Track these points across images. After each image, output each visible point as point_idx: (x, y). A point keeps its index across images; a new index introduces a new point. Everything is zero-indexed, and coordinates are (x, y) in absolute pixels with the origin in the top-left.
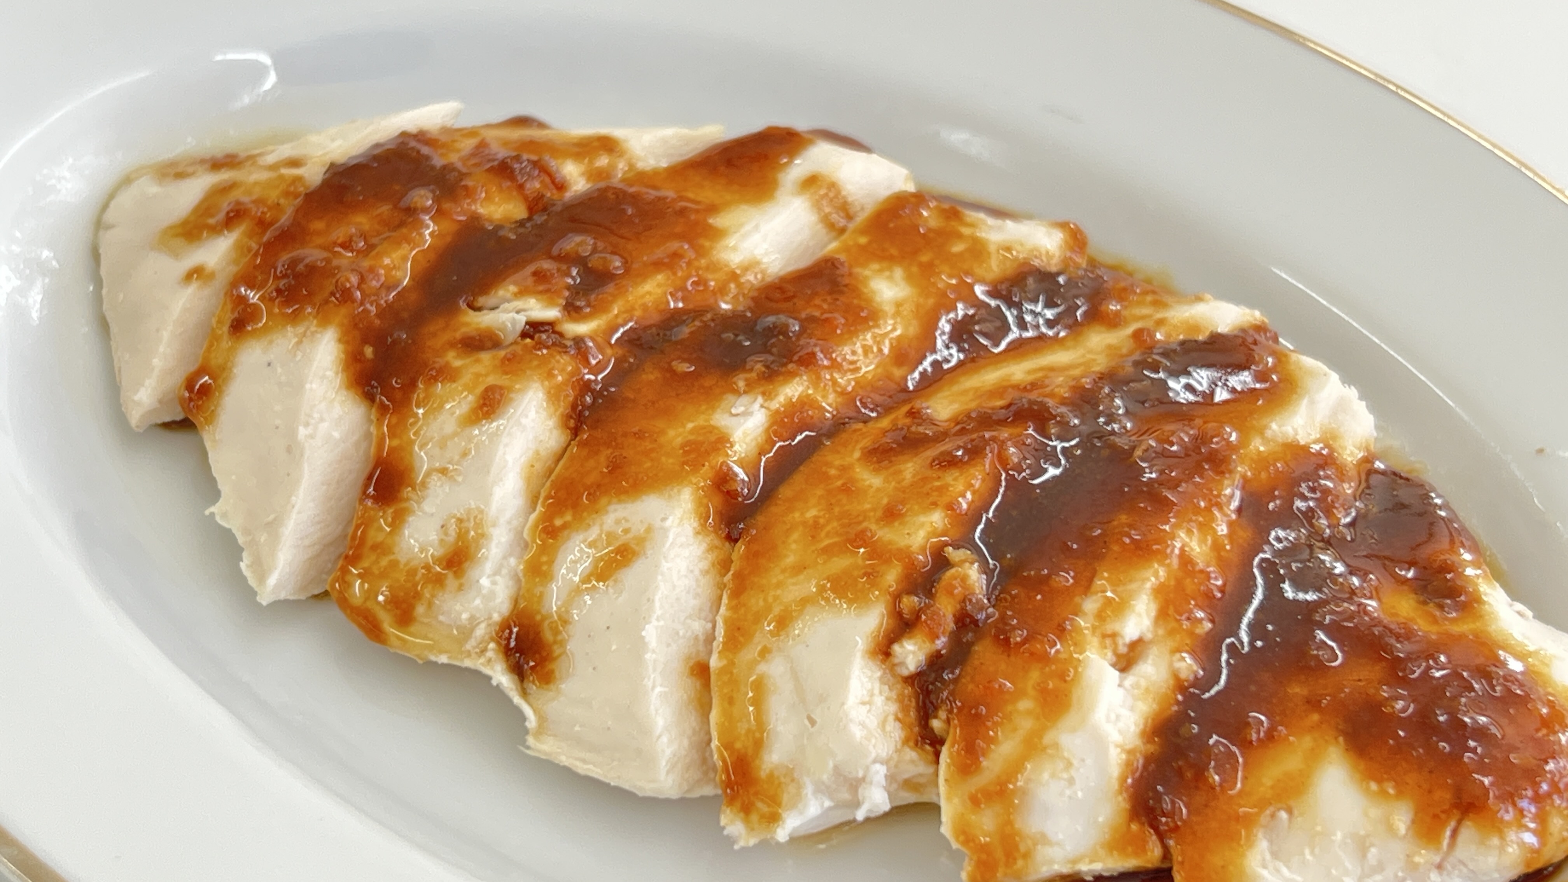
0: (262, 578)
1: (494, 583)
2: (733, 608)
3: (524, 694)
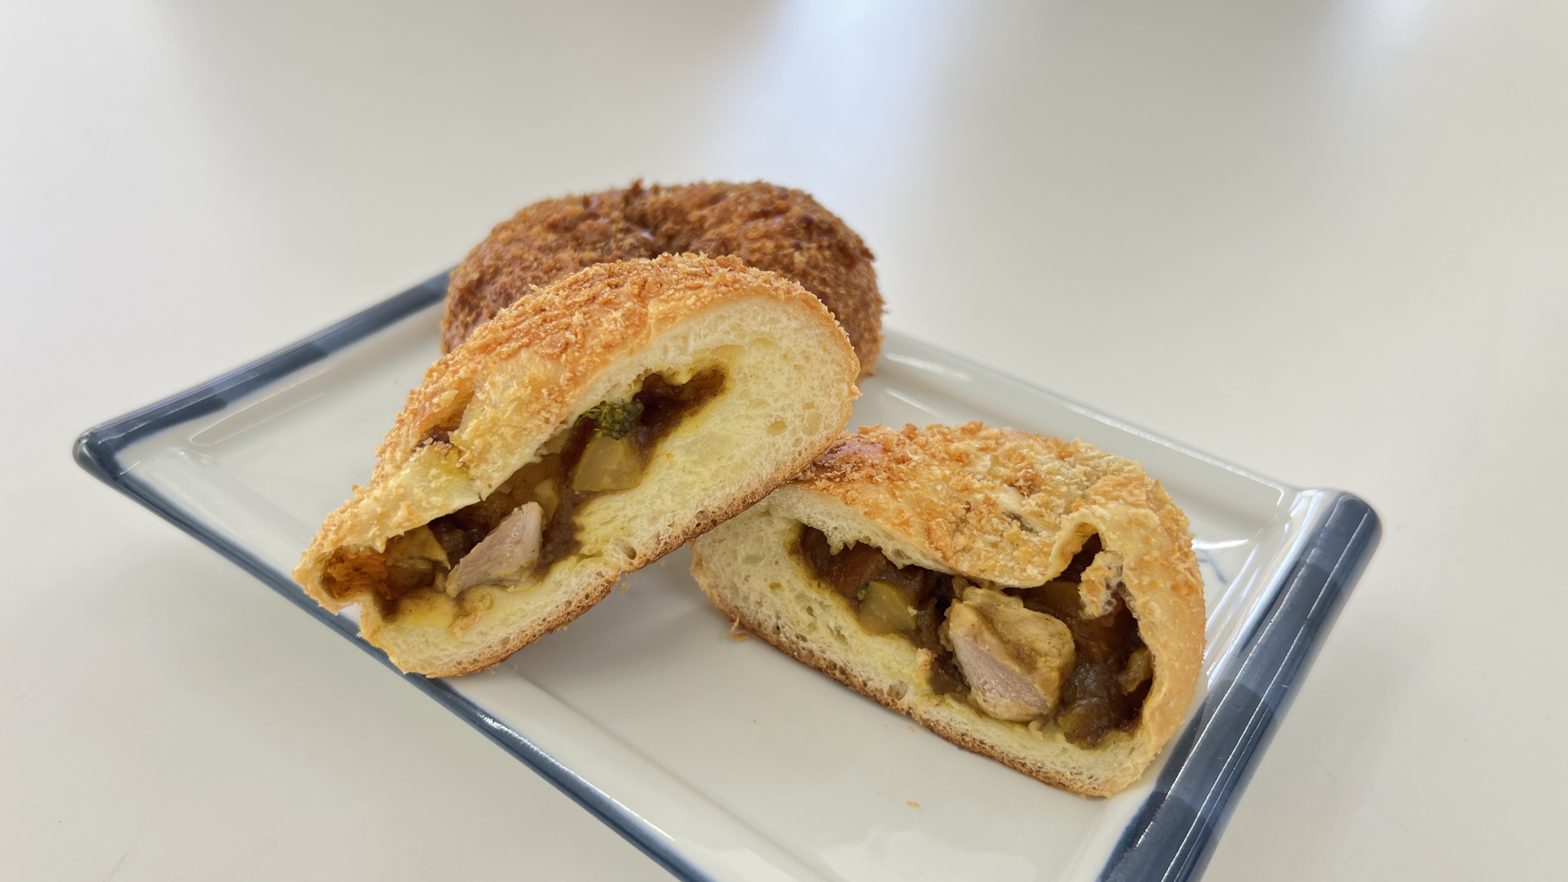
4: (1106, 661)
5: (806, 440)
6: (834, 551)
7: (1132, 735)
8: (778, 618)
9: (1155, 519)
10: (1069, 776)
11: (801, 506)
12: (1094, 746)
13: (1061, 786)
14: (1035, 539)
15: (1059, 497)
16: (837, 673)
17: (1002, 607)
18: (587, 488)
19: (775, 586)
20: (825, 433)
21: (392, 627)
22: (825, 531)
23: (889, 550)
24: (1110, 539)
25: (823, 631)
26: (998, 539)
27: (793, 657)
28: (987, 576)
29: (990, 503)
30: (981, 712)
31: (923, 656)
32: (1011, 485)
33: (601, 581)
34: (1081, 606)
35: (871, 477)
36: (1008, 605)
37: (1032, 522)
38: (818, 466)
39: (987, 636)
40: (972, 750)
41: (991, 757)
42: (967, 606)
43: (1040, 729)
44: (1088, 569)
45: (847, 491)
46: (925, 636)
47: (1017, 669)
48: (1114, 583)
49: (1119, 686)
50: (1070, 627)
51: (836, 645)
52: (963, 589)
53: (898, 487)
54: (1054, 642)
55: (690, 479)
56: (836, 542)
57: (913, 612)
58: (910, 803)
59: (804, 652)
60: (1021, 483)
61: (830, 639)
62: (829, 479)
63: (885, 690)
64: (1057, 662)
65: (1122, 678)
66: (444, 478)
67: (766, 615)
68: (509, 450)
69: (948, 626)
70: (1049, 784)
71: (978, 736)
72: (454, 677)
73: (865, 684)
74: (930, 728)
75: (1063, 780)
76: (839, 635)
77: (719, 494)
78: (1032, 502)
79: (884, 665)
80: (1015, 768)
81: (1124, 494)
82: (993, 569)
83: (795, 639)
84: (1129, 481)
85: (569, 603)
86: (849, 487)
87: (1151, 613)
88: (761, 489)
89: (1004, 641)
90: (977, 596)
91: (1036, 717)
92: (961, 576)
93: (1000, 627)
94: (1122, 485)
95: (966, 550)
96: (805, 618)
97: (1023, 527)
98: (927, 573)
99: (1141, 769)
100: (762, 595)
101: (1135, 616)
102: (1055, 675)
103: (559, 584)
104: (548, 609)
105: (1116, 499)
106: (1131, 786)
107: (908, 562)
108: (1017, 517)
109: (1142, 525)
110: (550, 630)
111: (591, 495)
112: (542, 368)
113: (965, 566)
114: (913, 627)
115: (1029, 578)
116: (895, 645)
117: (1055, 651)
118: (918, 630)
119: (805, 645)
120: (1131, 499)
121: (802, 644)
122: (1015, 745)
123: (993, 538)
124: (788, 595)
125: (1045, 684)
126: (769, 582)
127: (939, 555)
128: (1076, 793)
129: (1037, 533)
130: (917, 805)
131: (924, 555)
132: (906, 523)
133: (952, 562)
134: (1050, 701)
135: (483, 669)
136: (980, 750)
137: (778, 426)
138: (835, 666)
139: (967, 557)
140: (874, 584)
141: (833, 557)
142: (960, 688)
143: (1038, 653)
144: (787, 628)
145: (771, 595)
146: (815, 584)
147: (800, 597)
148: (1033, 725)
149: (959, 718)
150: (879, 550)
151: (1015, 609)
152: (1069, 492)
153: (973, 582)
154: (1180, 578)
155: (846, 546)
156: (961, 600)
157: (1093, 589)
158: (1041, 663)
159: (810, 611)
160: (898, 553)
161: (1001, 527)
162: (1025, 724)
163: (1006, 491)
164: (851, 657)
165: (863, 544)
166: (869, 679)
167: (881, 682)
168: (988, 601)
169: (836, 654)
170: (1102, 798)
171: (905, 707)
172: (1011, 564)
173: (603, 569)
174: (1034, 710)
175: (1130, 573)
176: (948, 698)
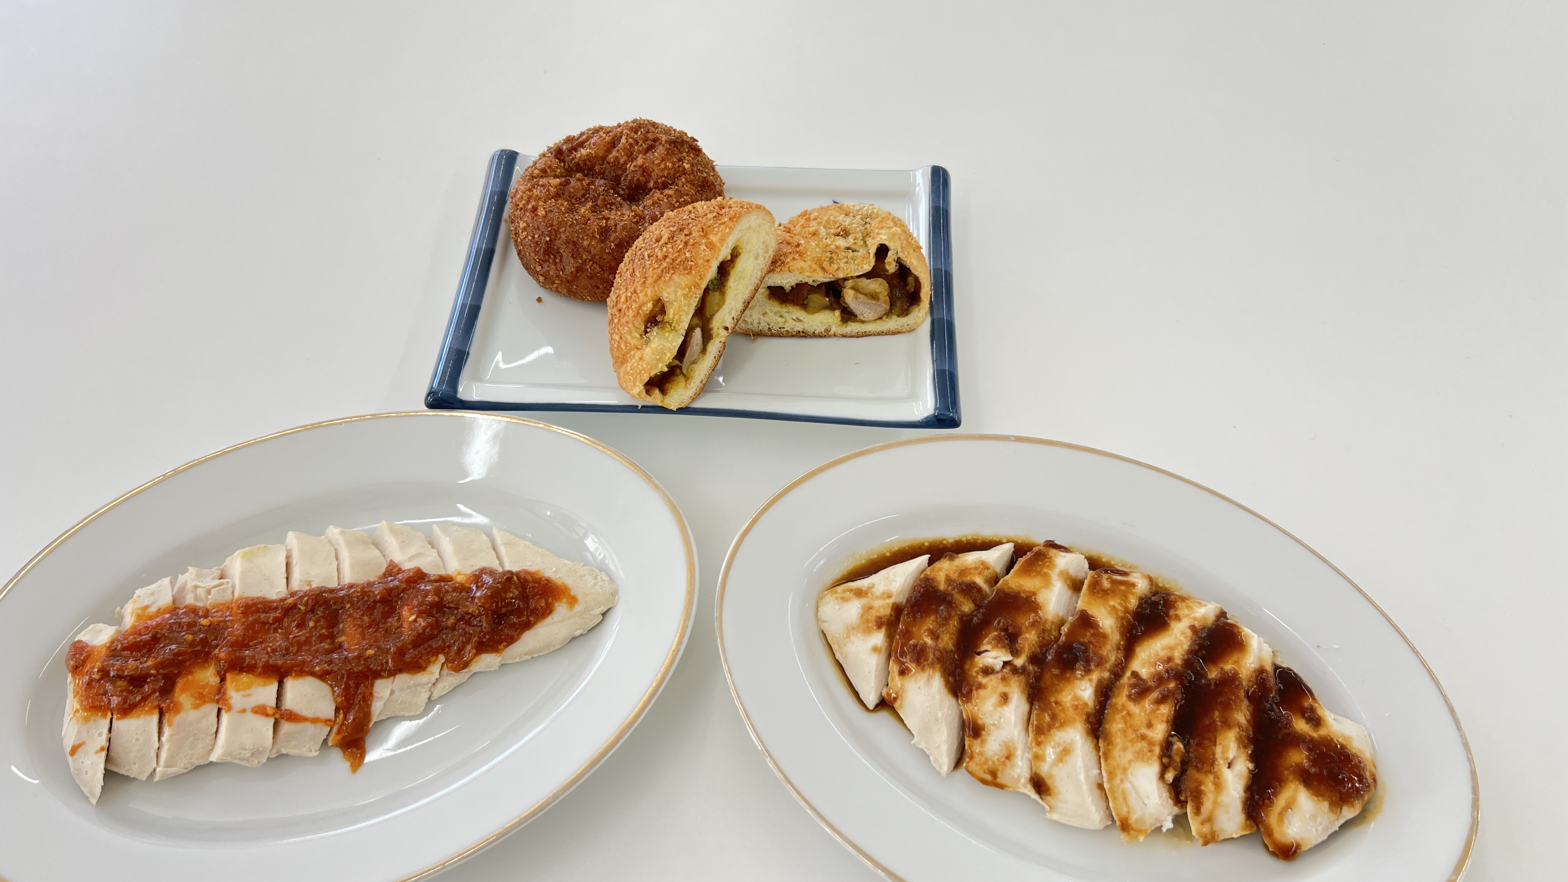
0: (940, 767)
1: (1023, 763)
2: (1107, 765)
3: (1042, 799)
4: (900, 284)
5: (767, 256)
6: (788, 291)
7: (919, 305)
8: (769, 325)
9: (899, 230)
10: (900, 328)
11: (770, 280)
12: (907, 315)
13: (899, 333)
14: (859, 254)
15: (858, 233)
16: (802, 334)
17: (860, 283)
18: (711, 313)
19: (764, 314)
20: (772, 250)
21: (667, 396)
22: (783, 285)
23: (810, 282)
24: (891, 245)
25: (791, 321)
26: (847, 260)
27: (780, 336)
28: (849, 275)
29: (837, 247)
30: (863, 322)
31: (837, 313)
32: (838, 235)
33: (722, 343)
34: (887, 271)
35: (794, 258)
36: (861, 282)
37: (855, 247)
38: (774, 262)
39: (860, 296)
40: (862, 336)
41: (870, 335)
42: (848, 288)
43: (887, 318)
44: (887, 258)
45: (789, 268)
46: (835, 306)
47: (874, 302)
48: (896, 259)
49: (907, 291)
50: (884, 279)
51: (798, 324)
52: (843, 283)
53: (805, 257)
54: (882, 286)
55: (737, 292)
56: (788, 288)
57: (827, 299)
58: (856, 364)
59: (785, 333)
60: (842, 233)
61: (794, 323)
62: (779, 266)
63: (823, 331)
64: (886, 293)
65: (908, 288)
66: (671, 335)
67: (764, 326)
68: (687, 314)
69: (844, 299)
70: (894, 334)
71: (863, 331)
72: (690, 403)
73: (814, 333)
74: (844, 336)
75: (899, 330)
76: (798, 320)
77: (747, 292)
78: (851, 240)
79: (820, 323)
80: (880, 335)
81: (884, 225)
82: (851, 271)
83: (779, 330)
84: (883, 218)
85: (715, 357)
86: (788, 266)
87: (913, 263)
88: (759, 282)
89: (866, 295)
90: (850, 283)
91: (884, 315)
92: (840, 279)
93: (862, 291)
94: (881, 222)
95: (838, 269)
96: (780, 319)
97: (853, 251)
98: (825, 283)
99: (924, 314)
100: (759, 319)
101: (908, 267)
102: (887, 298)
103: (710, 353)
104: (710, 363)
105: (882, 228)
106: (923, 321)
107: (818, 283)
108: (848, 248)
109: (896, 234)
110: (713, 370)
111: (712, 316)
112: (686, 280)
113: (841, 276)
114: (829, 304)
115: (866, 269)
116: (823, 314)
117: (883, 290)
118: (831, 305)
119: (784, 330)
120: (888, 226)
121: (783, 330)
122: (878, 327)
123: (845, 260)
124: (771, 314)
125: (885, 302)
126: (761, 313)
127: (831, 276)
128: (905, 332)
129: (859, 251)
130: (858, 363)
131: (824, 278)
132: (815, 270)
133: (836, 276)
134: (888, 307)
135: (698, 395)
136: (866, 335)
137: (756, 258)
138: (799, 332)
139: (840, 271)
140: (809, 296)
141: (787, 293)
142: (853, 317)
143: (878, 293)
144: (774, 327)
145: (763, 318)
146: (784, 306)
147: (775, 313)
148: (884, 318)
149: (855, 328)
150: (807, 283)
151: (865, 282)
152: (860, 229)
153: (845, 279)
154: (914, 246)
155: (792, 287)
156: (845, 288)
157: (890, 264)
158: (881, 296)
159: (781, 316)
160: (814, 281)
161: (846, 255)
162: (881, 318)
163: (839, 239)
164: (805, 326)
165: (799, 284)
166: (815, 330)
167: (820, 329)
168: (853, 283)
169: (799, 327)
170: (914, 330)
171: (833, 333)
172: (856, 267)
173: (721, 340)
174: (883, 313)
175: (901, 254)
176: (849, 323)
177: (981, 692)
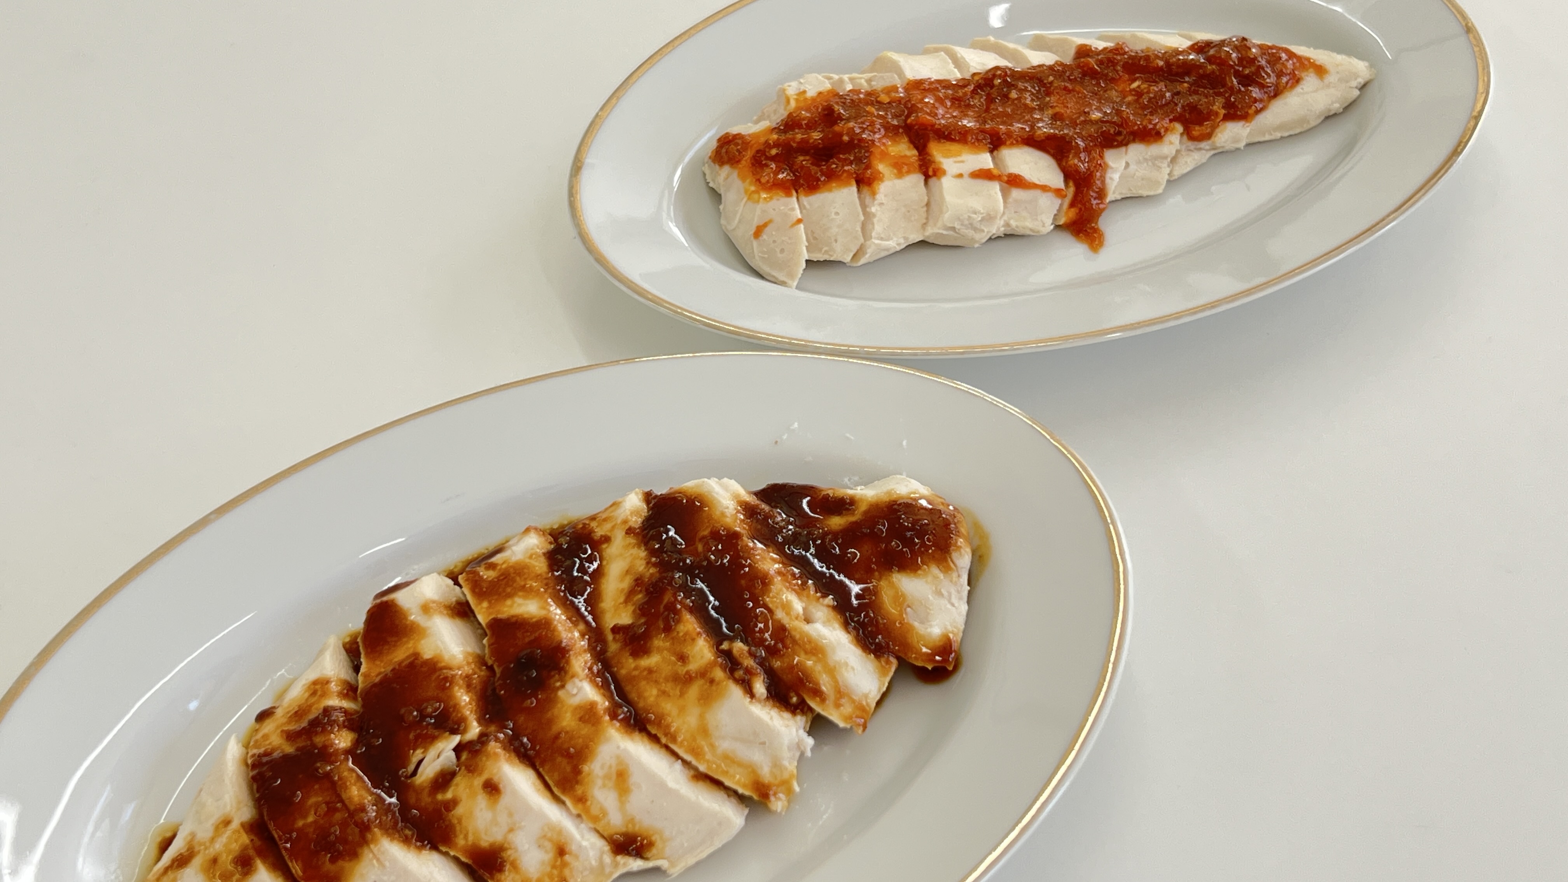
1: (588, 840)
3: (646, 859)
177: (459, 810)
